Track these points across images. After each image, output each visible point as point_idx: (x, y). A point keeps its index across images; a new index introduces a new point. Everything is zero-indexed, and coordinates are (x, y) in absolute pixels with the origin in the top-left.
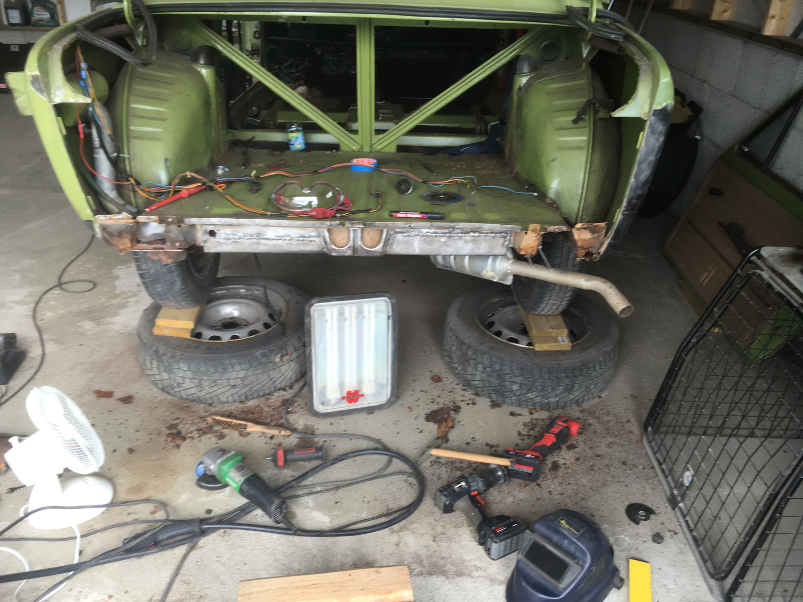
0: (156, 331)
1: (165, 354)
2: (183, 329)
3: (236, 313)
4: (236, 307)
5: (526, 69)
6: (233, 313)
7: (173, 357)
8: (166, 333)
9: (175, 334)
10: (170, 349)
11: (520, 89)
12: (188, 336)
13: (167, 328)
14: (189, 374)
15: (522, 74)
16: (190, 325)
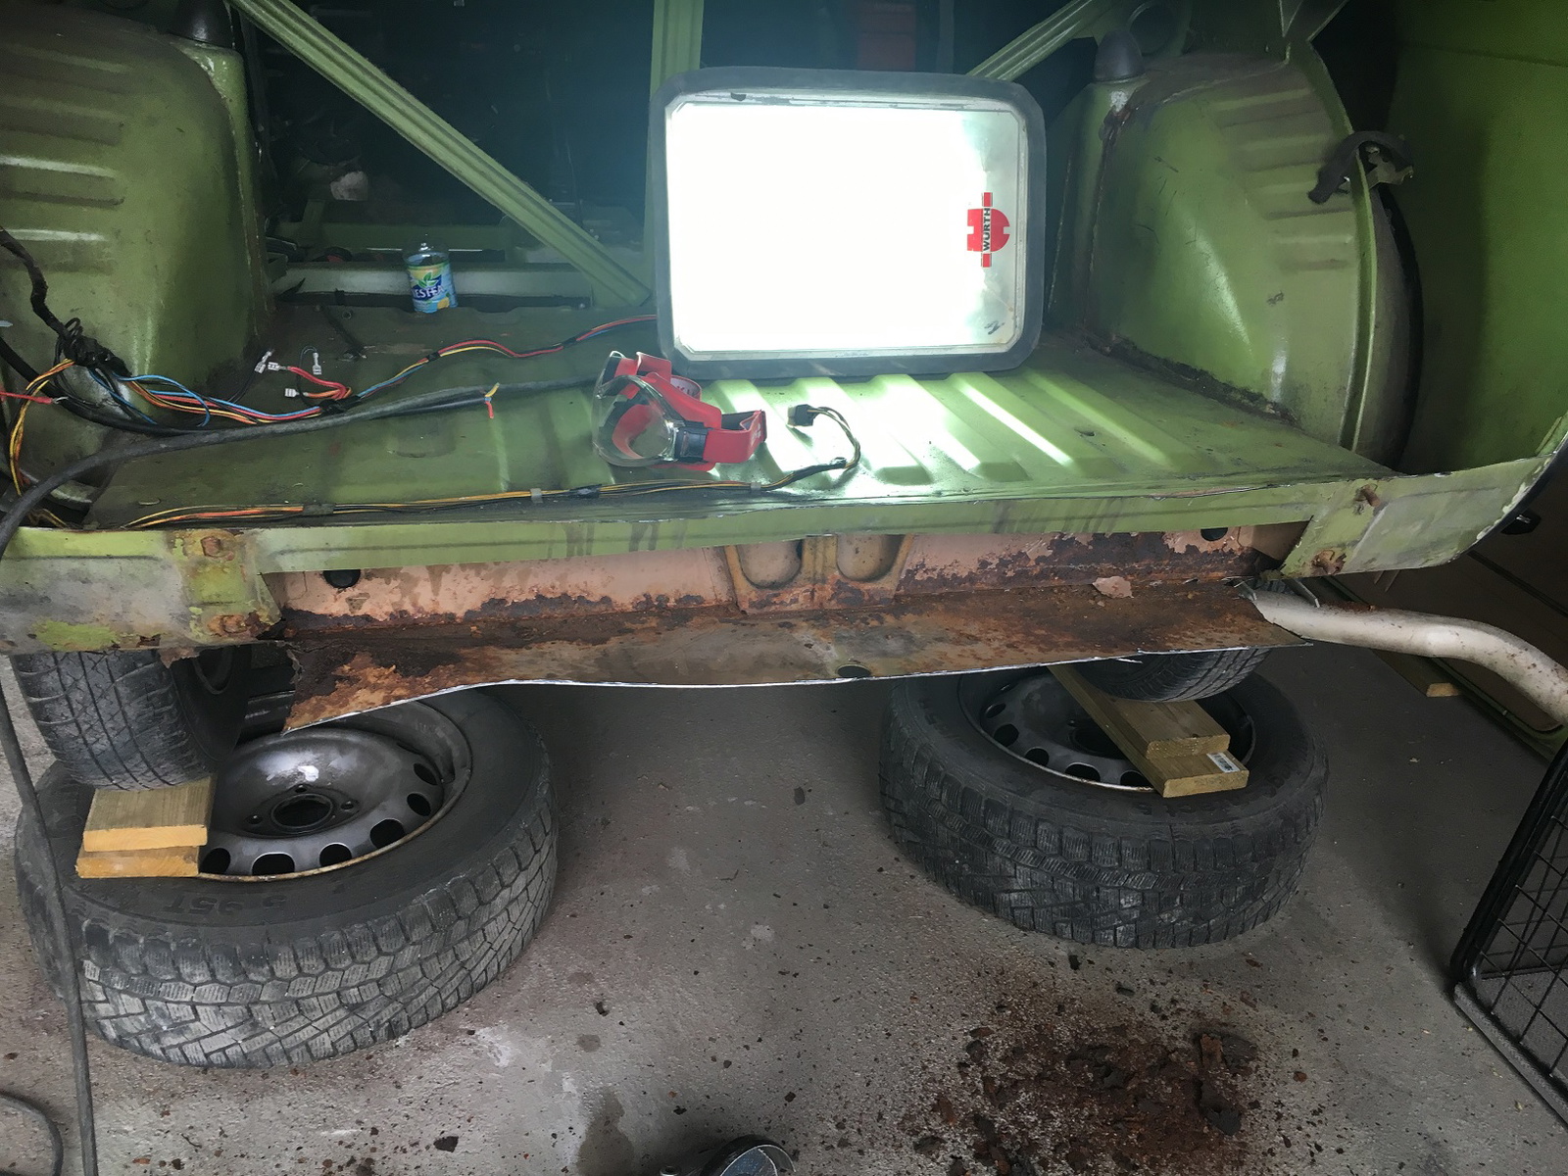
0: (85, 869)
1: (126, 940)
2: (174, 851)
3: (311, 774)
4: (309, 756)
5: (1123, 69)
6: (300, 774)
7: (154, 944)
8: (119, 869)
9: (148, 869)
10: (140, 921)
11: (1113, 120)
12: (192, 870)
13: (122, 853)
14: (211, 993)
15: (1111, 82)
16: (197, 835)
